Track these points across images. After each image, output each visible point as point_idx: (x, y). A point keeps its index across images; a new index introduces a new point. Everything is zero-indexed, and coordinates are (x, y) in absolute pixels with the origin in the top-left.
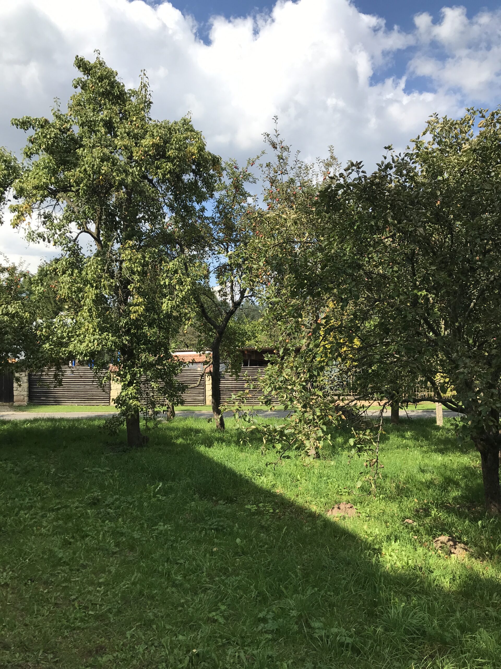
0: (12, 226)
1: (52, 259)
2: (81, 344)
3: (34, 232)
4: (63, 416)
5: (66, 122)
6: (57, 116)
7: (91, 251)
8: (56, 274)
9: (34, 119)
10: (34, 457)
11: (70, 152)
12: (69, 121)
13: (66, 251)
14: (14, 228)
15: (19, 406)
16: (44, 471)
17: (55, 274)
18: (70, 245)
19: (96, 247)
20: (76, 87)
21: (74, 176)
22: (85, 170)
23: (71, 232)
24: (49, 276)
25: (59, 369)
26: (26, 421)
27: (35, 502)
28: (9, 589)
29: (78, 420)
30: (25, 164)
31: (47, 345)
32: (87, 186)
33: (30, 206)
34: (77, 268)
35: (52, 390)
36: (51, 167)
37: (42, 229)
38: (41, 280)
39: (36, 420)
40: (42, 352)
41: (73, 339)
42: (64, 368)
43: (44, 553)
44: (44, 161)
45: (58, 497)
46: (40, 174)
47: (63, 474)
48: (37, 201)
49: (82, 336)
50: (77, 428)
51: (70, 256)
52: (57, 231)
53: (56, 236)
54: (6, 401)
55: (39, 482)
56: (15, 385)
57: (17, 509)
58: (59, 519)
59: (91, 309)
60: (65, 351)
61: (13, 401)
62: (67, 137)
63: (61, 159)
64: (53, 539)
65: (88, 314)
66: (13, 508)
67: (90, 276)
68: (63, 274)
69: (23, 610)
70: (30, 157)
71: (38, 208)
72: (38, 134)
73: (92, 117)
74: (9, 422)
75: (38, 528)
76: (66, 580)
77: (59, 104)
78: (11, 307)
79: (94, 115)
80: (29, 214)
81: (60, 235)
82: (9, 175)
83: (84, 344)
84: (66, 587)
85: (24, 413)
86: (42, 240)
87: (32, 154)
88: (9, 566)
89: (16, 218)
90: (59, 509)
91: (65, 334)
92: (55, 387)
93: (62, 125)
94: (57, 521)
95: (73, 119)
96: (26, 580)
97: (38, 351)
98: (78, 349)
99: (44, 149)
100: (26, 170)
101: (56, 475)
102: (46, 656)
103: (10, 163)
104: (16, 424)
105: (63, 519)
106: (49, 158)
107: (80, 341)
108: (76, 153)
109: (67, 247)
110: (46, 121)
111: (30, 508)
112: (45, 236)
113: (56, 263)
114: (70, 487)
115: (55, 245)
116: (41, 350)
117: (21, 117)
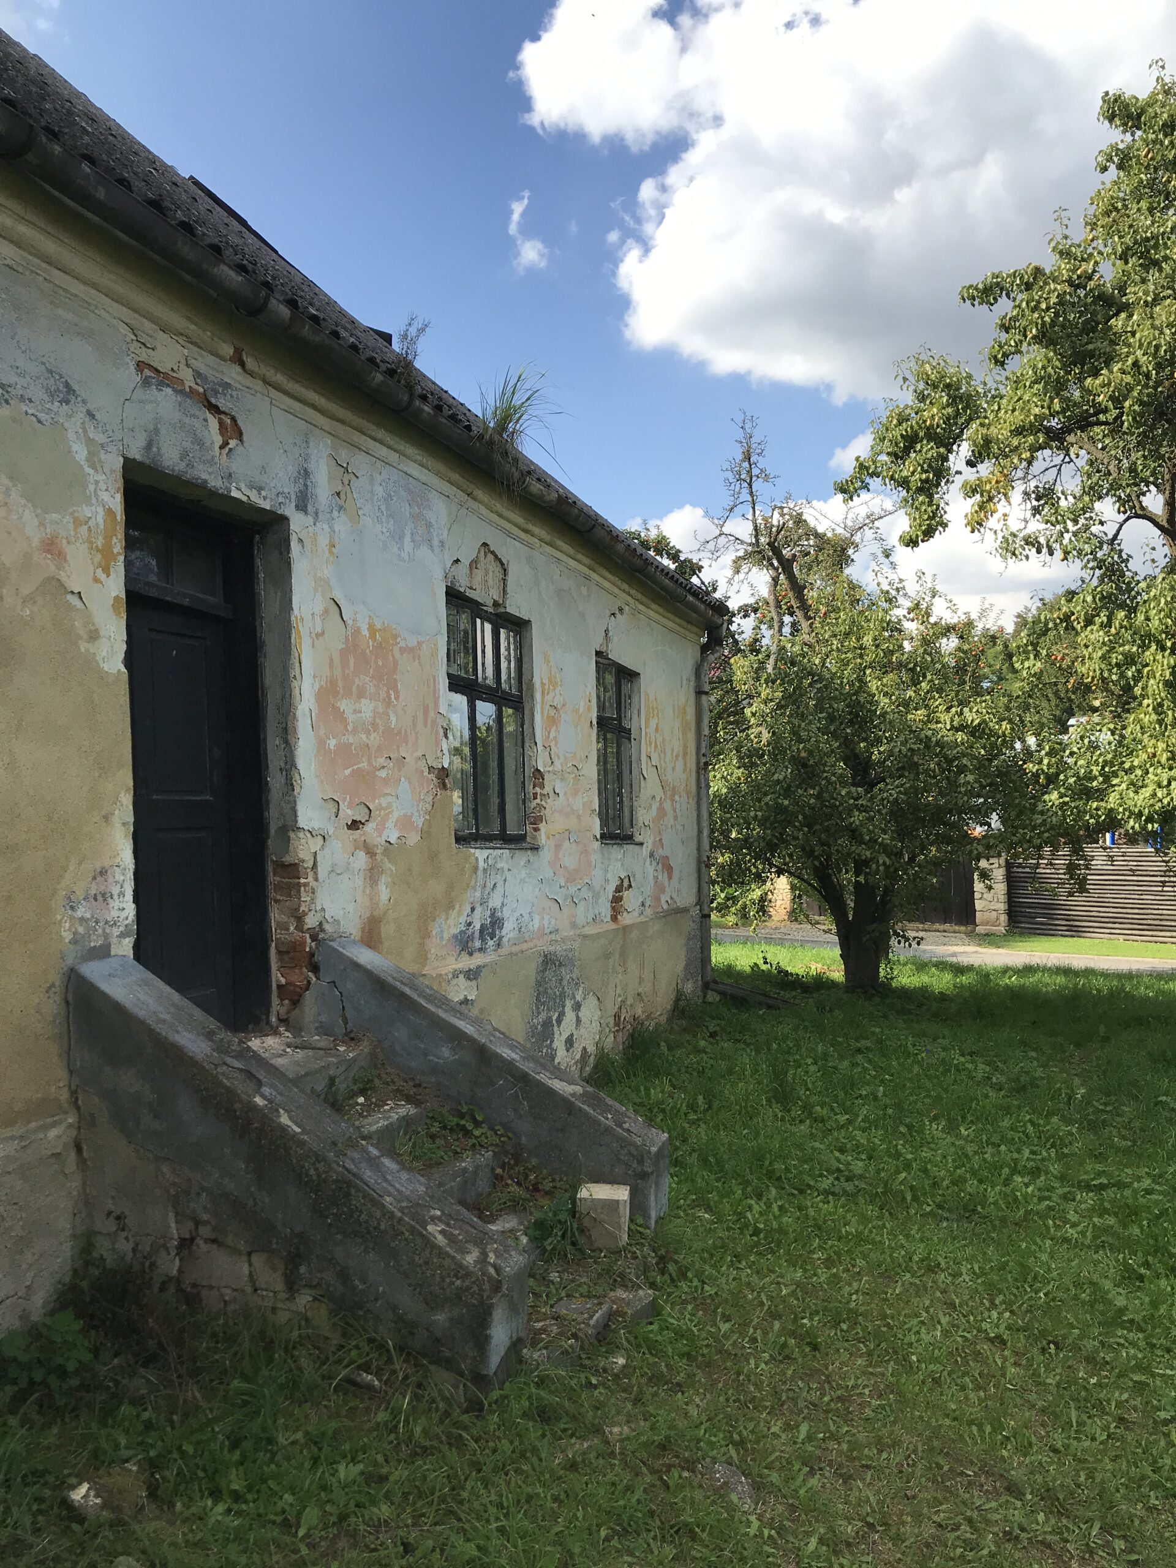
0: (969, 528)
1: (1061, 591)
2: (1136, 792)
3: (1015, 536)
4: (1092, 965)
5: (1083, 260)
6: (1061, 253)
7: (1153, 561)
8: (1070, 628)
9: (1008, 276)
10: (1034, 1054)
11: (1094, 330)
12: (1091, 255)
13: (1092, 569)
14: (973, 532)
15: (987, 935)
16: (1060, 1089)
17: (1066, 628)
18: (1100, 554)
19: (1166, 550)
20: (1104, 169)
21: (1109, 384)
22: (1136, 364)
23: (1102, 523)
24: (1052, 634)
25: (1077, 851)
26: (1005, 970)
27: (1043, 1160)
28: (1006, 1353)
29: (1129, 976)
30: (991, 384)
31: (1054, 796)
32: (1141, 403)
33: (1006, 476)
34: (1122, 606)
35: (1062, 900)
36: (1050, 376)
37: (1036, 526)
38: (1035, 645)
39: (1029, 970)
40: (1042, 813)
41: (1115, 781)
42: (1089, 849)
43: (1078, 1285)
44: (1034, 367)
45: (1099, 1157)
46: (1026, 397)
47: (1106, 1104)
48: (1021, 460)
49: (1139, 772)
50: (1129, 996)
51: (1101, 581)
52: (1070, 524)
53: (1067, 536)
54: (960, 923)
55: (1051, 1114)
56: (978, 886)
57: (1006, 1171)
58: (1106, 1211)
59: (1161, 705)
60: (1097, 809)
61: (974, 923)
62: (1086, 296)
63: (1074, 352)
64: (1095, 1257)
65: (1154, 717)
66: (996, 1167)
67: (1157, 622)
68: (1086, 626)
69: (1043, 1411)
70: (1002, 364)
71: (1024, 478)
72: (1019, 306)
73: (1148, 228)
74: (970, 968)
75: (1058, 1222)
76: (1139, 1368)
77: (1065, 221)
78: (971, 711)
79: (1153, 223)
80: (1005, 495)
81: (1075, 534)
82: (957, 414)
83: (1146, 792)
84: (1140, 1383)
85: (1000, 950)
86: (1034, 550)
87: (1006, 355)
88: (1001, 1297)
89: (977, 508)
90: (1102, 1187)
91: (1096, 770)
92: (1071, 894)
93: (1074, 271)
94: (1101, 1216)
95: (1101, 247)
96: (1045, 1342)
97: (1033, 809)
98: (1130, 803)
99: (1034, 337)
100: (994, 397)
101: (1089, 1103)
102: (1108, 1542)
103: (958, 389)
104: (987, 975)
105: (1116, 1215)
106: (1046, 356)
107: (1134, 785)
108: (1111, 328)
109: (1095, 559)
110: (1038, 271)
111: (1035, 1173)
112: (1042, 540)
113: (1070, 601)
114: (1124, 1138)
115: (1065, 559)
116: (1040, 808)
117: (979, 278)
